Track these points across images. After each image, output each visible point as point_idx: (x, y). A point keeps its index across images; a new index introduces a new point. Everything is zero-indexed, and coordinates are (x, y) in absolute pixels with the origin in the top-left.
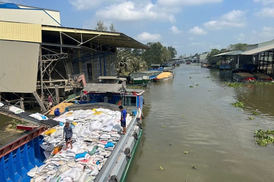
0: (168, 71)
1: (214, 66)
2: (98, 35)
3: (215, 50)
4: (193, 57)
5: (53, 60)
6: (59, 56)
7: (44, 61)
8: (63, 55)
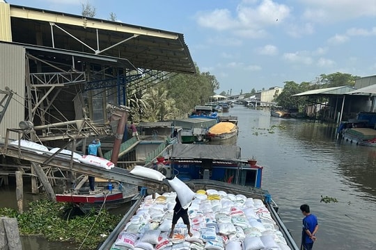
0: (228, 121)
1: (295, 114)
2: (133, 34)
3: (291, 83)
4: (247, 96)
5: (53, 86)
6: (68, 76)
7: (35, 86)
8: (75, 75)
